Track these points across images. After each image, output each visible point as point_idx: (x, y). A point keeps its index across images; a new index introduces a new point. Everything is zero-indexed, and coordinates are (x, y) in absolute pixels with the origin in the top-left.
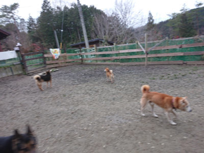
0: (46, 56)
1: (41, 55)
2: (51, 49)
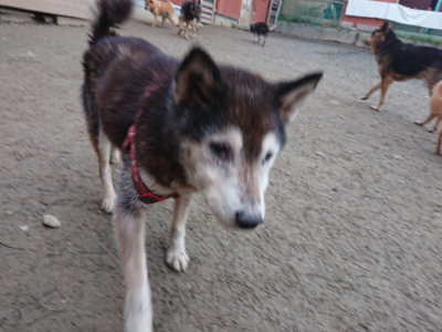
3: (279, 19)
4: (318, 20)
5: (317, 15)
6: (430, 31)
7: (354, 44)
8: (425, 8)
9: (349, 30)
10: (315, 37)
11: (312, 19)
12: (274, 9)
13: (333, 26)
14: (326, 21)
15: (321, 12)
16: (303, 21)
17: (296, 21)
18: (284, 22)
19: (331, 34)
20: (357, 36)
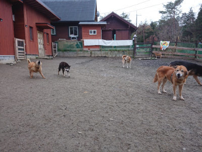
0: (154, 46)
1: (150, 45)
2: (161, 42)
3: (58, 51)
4: (74, 49)
5: (73, 47)
6: (115, 47)
7: (91, 56)
8: (111, 40)
9: (87, 51)
10: (75, 56)
11: (72, 49)
12: (55, 47)
13: (81, 51)
14: (77, 49)
15: (75, 46)
16: (68, 51)
17: (65, 51)
18: (61, 52)
19: (81, 54)
20: (91, 53)
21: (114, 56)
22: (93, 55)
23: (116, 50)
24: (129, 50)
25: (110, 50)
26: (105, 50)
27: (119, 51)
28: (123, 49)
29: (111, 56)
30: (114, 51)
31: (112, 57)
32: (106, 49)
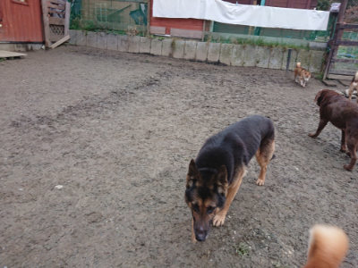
3: (72, 28)
4: (121, 26)
6: (259, 30)
7: (171, 56)
9: (162, 38)
11: (114, 25)
13: (141, 34)
16: (102, 29)
17: (93, 29)
18: (79, 32)
19: (141, 44)
20: (173, 45)
21: (248, 64)
22: (178, 55)
23: (261, 44)
24: (308, 48)
25: (240, 42)
26: (223, 40)
27: (270, 47)
28: (288, 41)
29: (238, 62)
30: (253, 44)
31: (242, 70)
32: (227, 36)
